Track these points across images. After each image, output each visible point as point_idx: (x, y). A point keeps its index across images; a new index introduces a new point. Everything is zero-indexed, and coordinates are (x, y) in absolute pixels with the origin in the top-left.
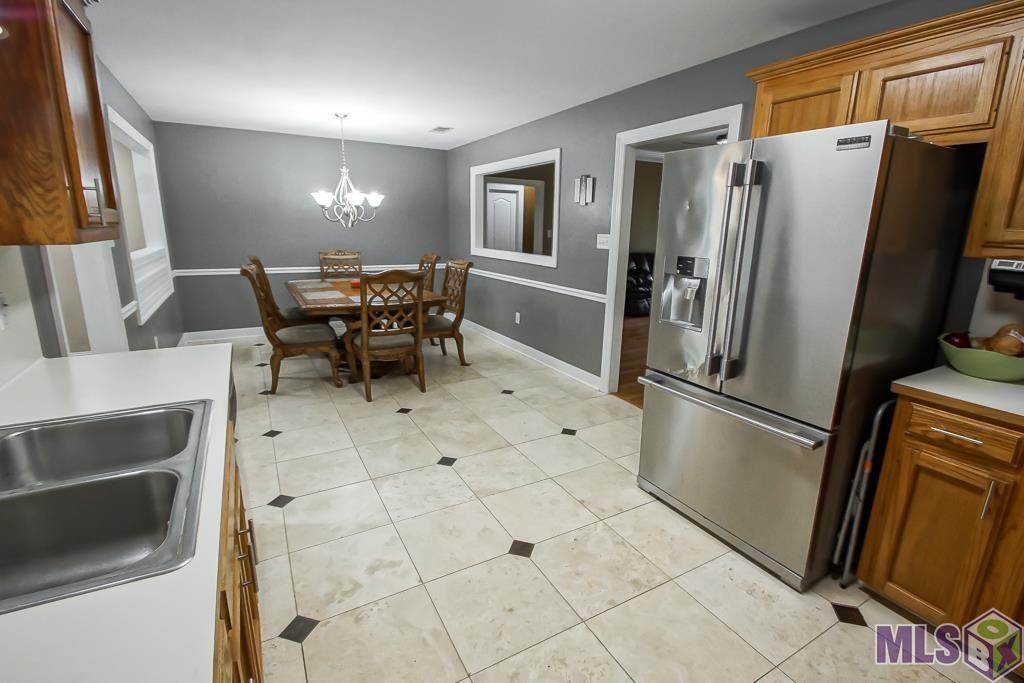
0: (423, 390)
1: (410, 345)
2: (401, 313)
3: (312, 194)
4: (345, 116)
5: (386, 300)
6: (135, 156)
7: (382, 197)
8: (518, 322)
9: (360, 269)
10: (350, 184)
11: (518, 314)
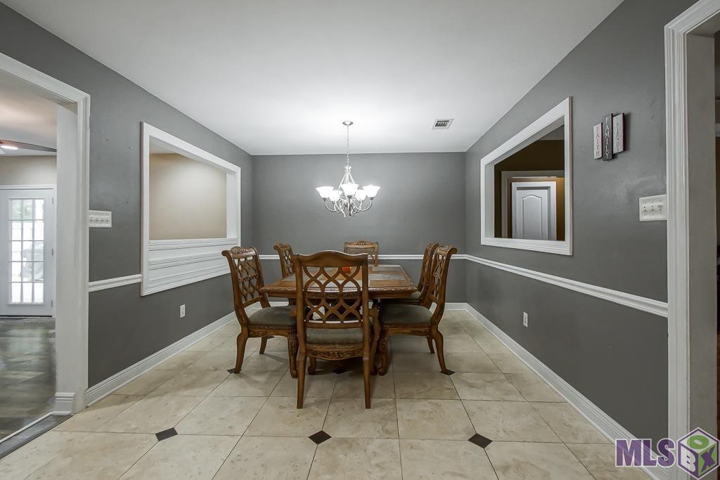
0: (368, 406)
1: (355, 342)
2: (341, 303)
3: (318, 189)
4: (351, 123)
5: (341, 287)
6: (228, 176)
7: (379, 188)
8: (526, 324)
9: (376, 257)
10: (351, 178)
11: (525, 315)
